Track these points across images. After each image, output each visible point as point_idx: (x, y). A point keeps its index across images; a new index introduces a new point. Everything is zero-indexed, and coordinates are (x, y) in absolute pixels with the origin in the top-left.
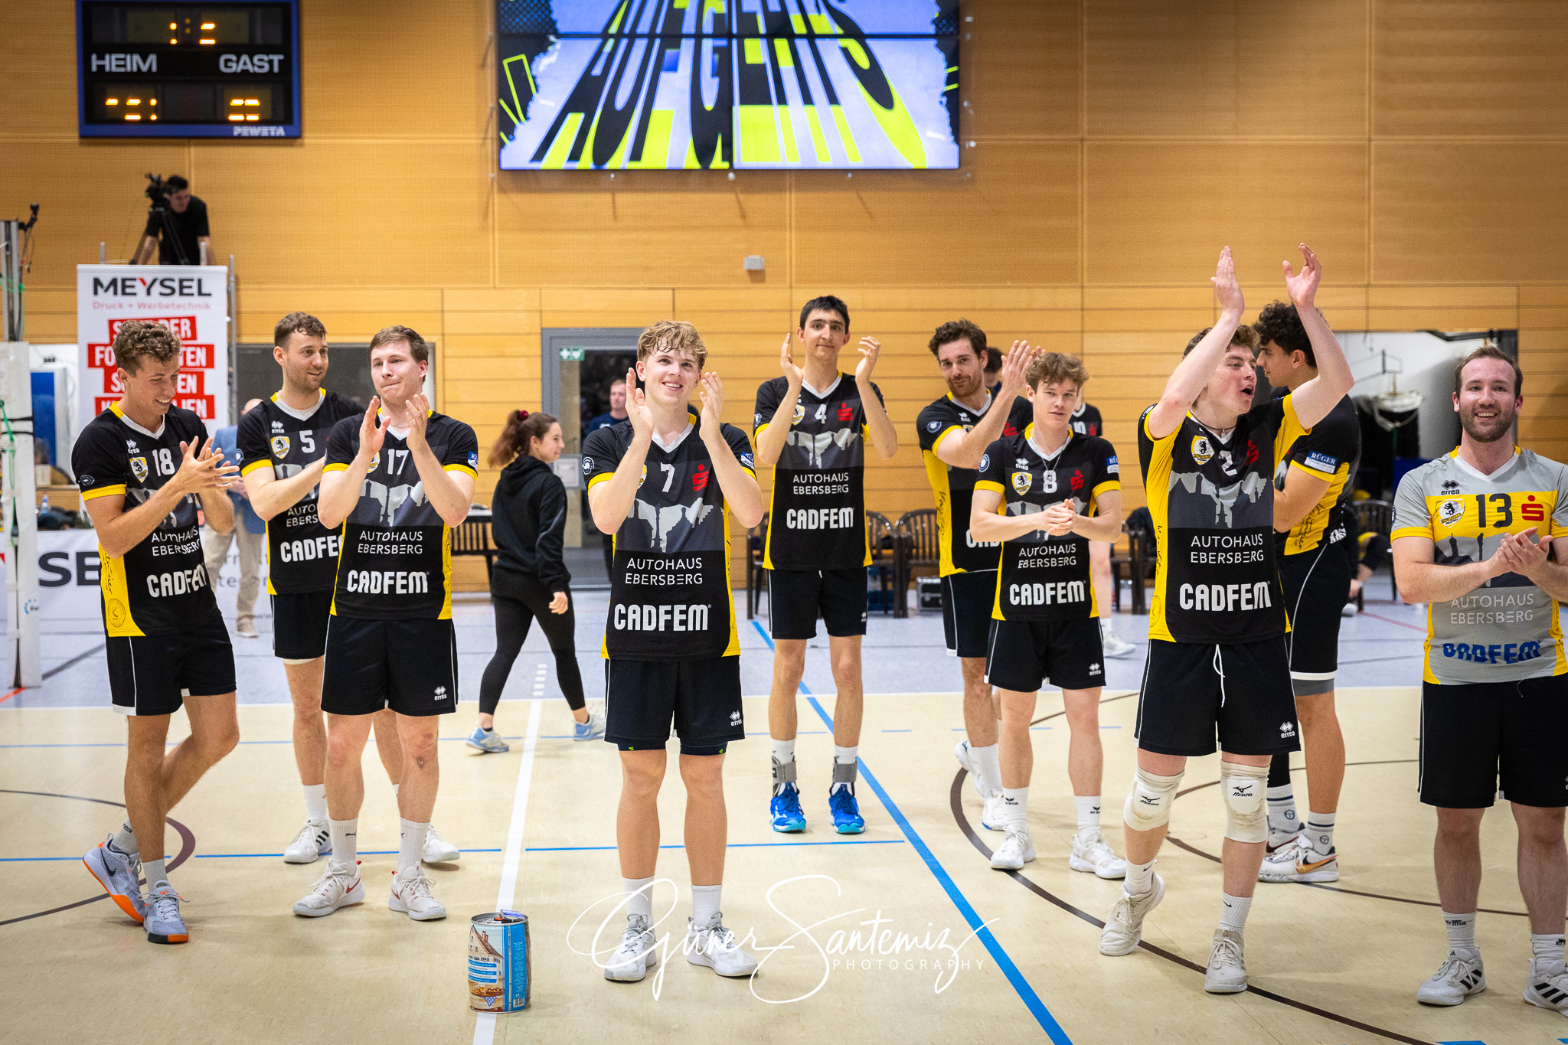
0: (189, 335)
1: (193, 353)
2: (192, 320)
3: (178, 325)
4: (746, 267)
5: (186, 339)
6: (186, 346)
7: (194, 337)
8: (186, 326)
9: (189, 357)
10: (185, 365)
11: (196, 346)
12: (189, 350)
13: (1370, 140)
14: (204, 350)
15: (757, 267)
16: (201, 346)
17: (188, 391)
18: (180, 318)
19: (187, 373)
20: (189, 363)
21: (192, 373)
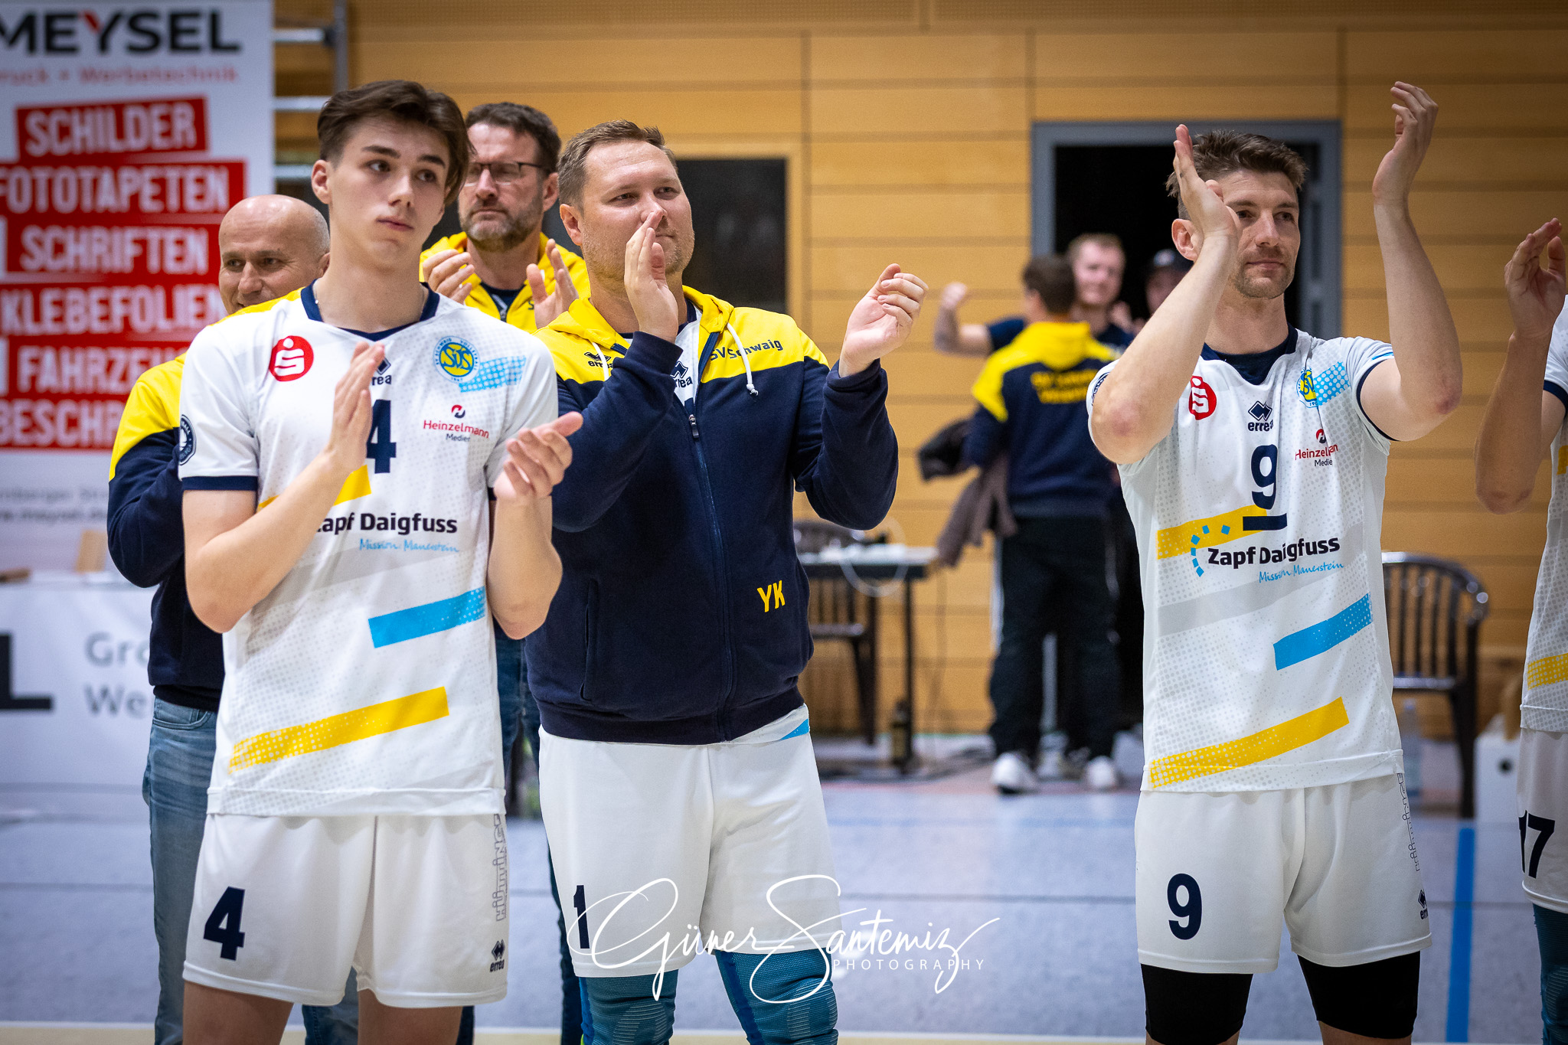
0: (192, 138)
1: (200, 181)
2: (198, 106)
3: (166, 118)
5: (185, 149)
6: (186, 165)
7: (201, 144)
8: (183, 123)
9: (192, 189)
10: (182, 210)
11: (206, 165)
12: (192, 174)
14: (224, 175)
16: (217, 165)
17: (185, 268)
18: (171, 102)
19: (186, 226)
20: (192, 204)
21: (197, 227)
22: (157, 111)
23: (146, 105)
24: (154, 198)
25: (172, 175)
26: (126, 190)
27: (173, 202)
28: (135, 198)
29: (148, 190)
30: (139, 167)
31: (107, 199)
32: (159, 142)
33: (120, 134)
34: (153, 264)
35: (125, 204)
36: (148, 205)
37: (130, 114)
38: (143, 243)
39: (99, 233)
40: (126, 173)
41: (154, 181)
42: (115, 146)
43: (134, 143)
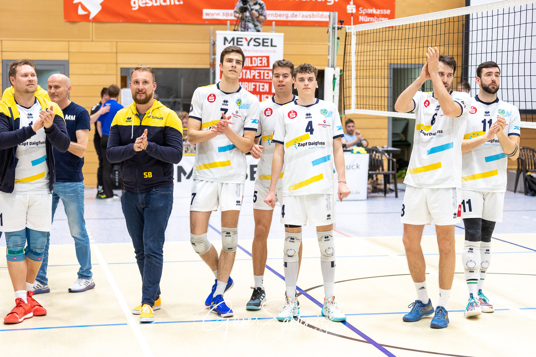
0: (266, 65)
2: (268, 58)
3: (261, 60)
6: (265, 70)
7: (268, 66)
8: (265, 61)
9: (266, 75)
10: (264, 79)
17: (264, 91)
18: (262, 57)
22: (259, 58)
23: (257, 57)
24: (258, 76)
25: (262, 72)
26: (252, 74)
27: (262, 78)
28: (254, 76)
29: (257, 75)
30: (255, 70)
31: (248, 76)
32: (259, 65)
33: (251, 63)
34: (257, 90)
35: (252, 77)
36: (256, 78)
37: (254, 59)
38: (255, 85)
39: (246, 83)
40: (252, 71)
41: (258, 73)
42: (250, 65)
43: (254, 65)
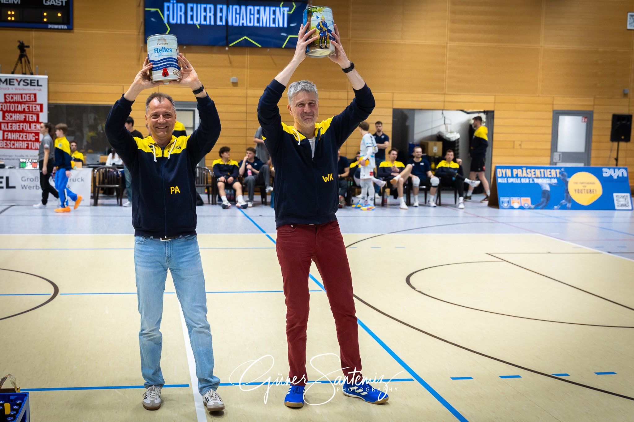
0: (34, 100)
1: (35, 107)
2: (35, 95)
3: (30, 97)
4: (231, 81)
8: (33, 97)
11: (36, 104)
13: (447, 43)
15: (235, 81)
17: (33, 120)
18: (31, 94)
19: (33, 114)
20: (34, 110)
23: (26, 94)
24: (27, 109)
25: (31, 105)
27: (31, 110)
31: (19, 109)
32: (28, 100)
33: (22, 99)
34: (27, 119)
35: (22, 110)
37: (23, 95)
38: (26, 116)
39: (18, 114)
40: (23, 105)
41: (28, 106)
